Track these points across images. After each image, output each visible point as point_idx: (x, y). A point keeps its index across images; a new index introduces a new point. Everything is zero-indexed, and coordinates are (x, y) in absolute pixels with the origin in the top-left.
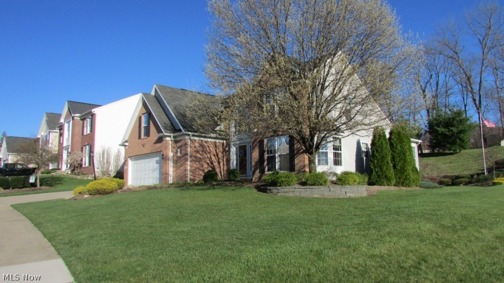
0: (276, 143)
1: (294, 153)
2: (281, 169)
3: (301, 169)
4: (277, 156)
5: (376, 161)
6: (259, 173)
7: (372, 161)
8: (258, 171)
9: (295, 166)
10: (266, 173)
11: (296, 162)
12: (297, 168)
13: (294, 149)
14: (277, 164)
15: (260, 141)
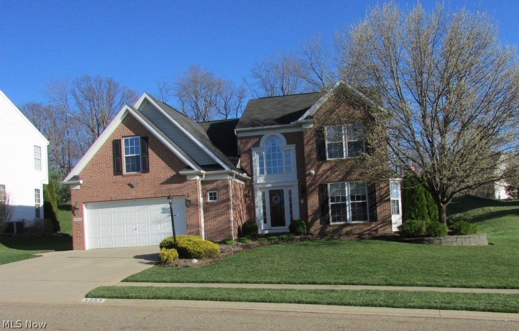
0: (346, 189)
1: (375, 201)
2: (354, 219)
3: (386, 219)
4: (347, 203)
5: (417, 210)
6: (321, 223)
7: (412, 210)
8: (318, 221)
9: (377, 215)
10: (331, 223)
11: (378, 211)
12: (380, 217)
13: (375, 196)
14: (348, 213)
15: (320, 185)
